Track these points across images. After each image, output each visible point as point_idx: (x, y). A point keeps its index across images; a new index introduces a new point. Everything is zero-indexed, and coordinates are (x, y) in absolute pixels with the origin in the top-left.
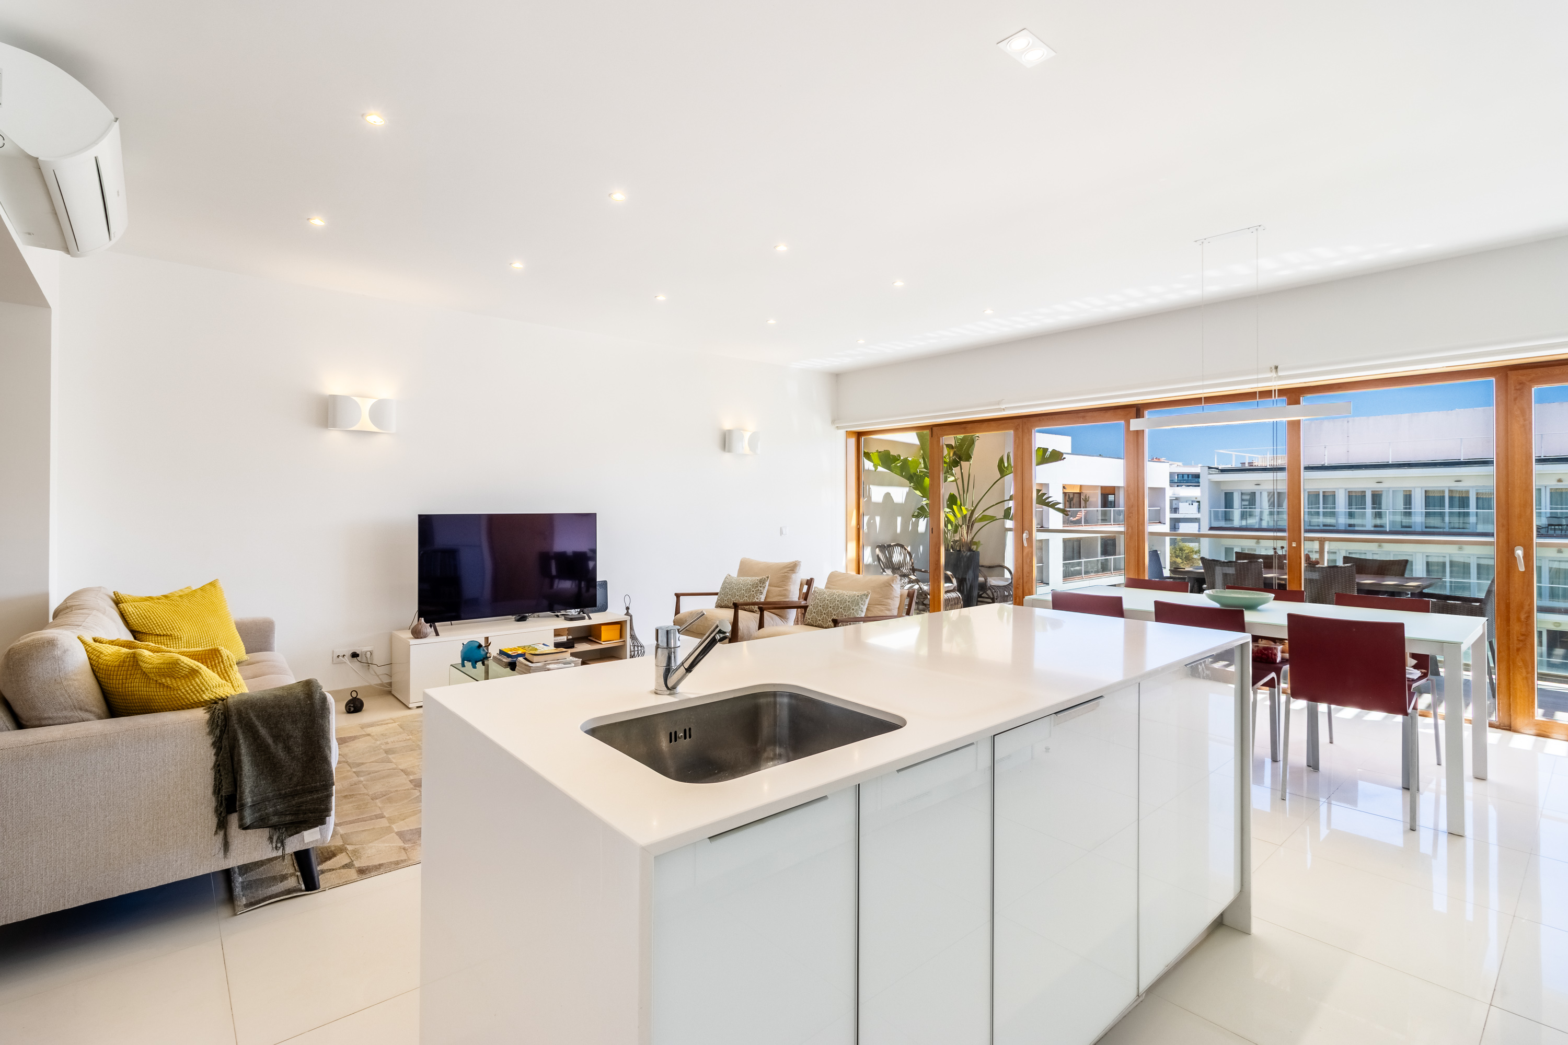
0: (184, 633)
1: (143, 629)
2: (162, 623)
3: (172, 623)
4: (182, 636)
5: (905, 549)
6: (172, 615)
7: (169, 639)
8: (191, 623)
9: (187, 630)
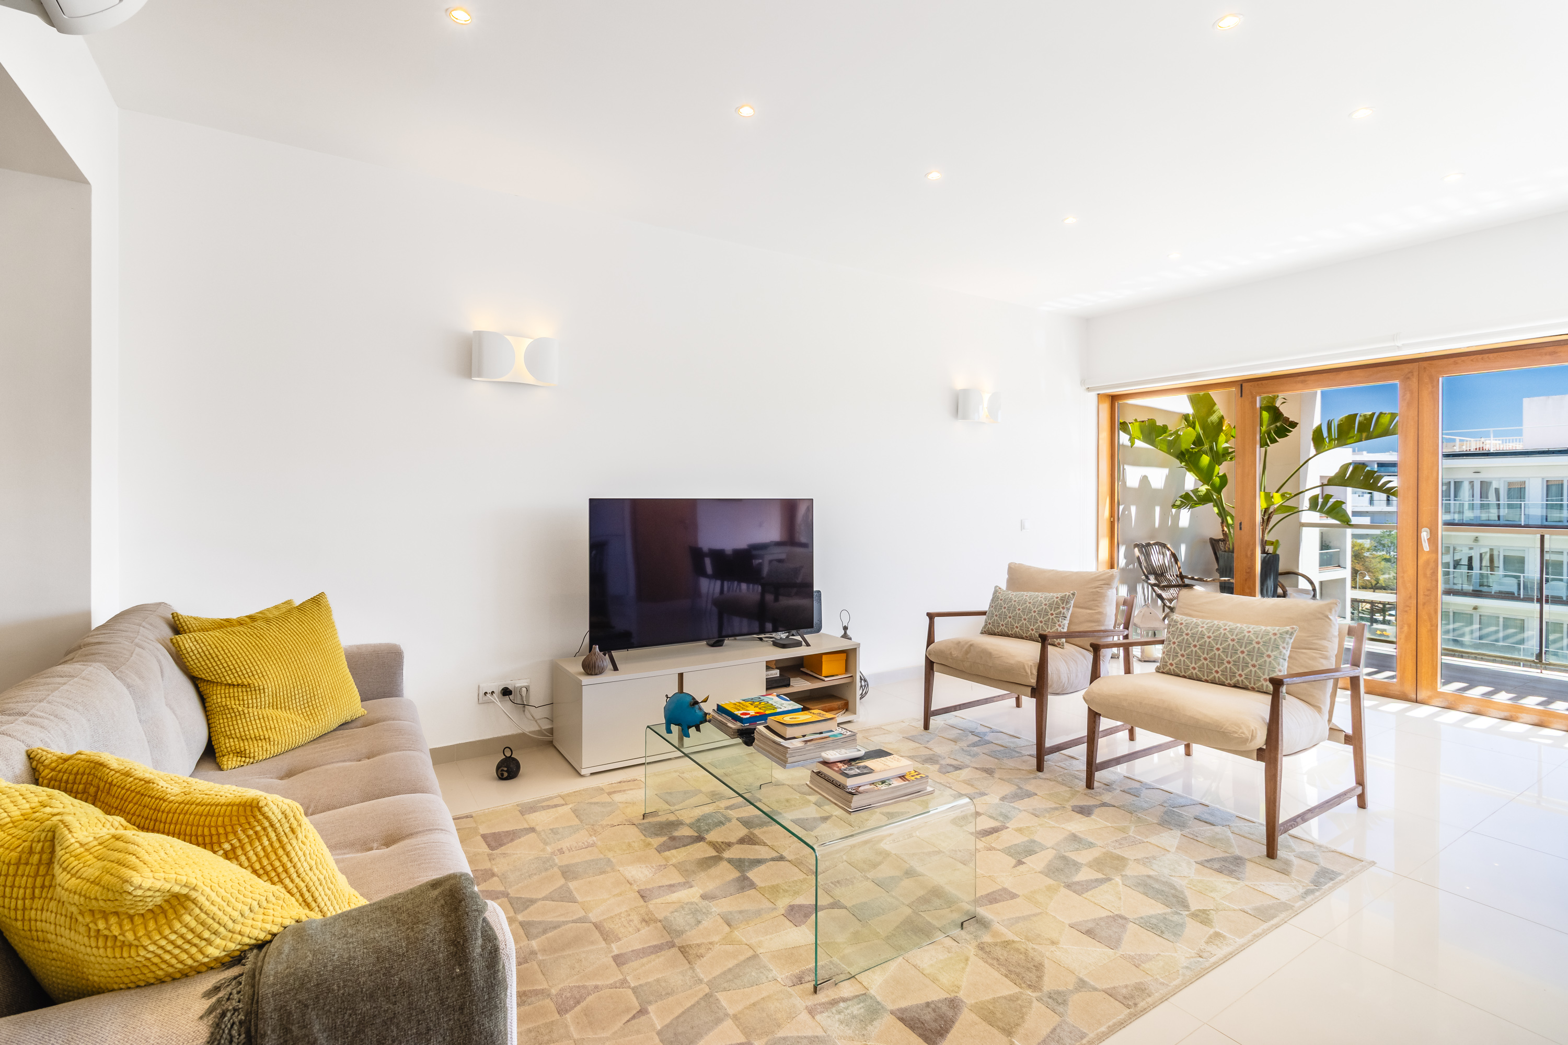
0: (268, 681)
1: (207, 675)
2: (236, 666)
3: (251, 665)
4: (266, 686)
5: (1168, 549)
6: (251, 652)
7: (247, 691)
8: (280, 664)
9: (274, 675)
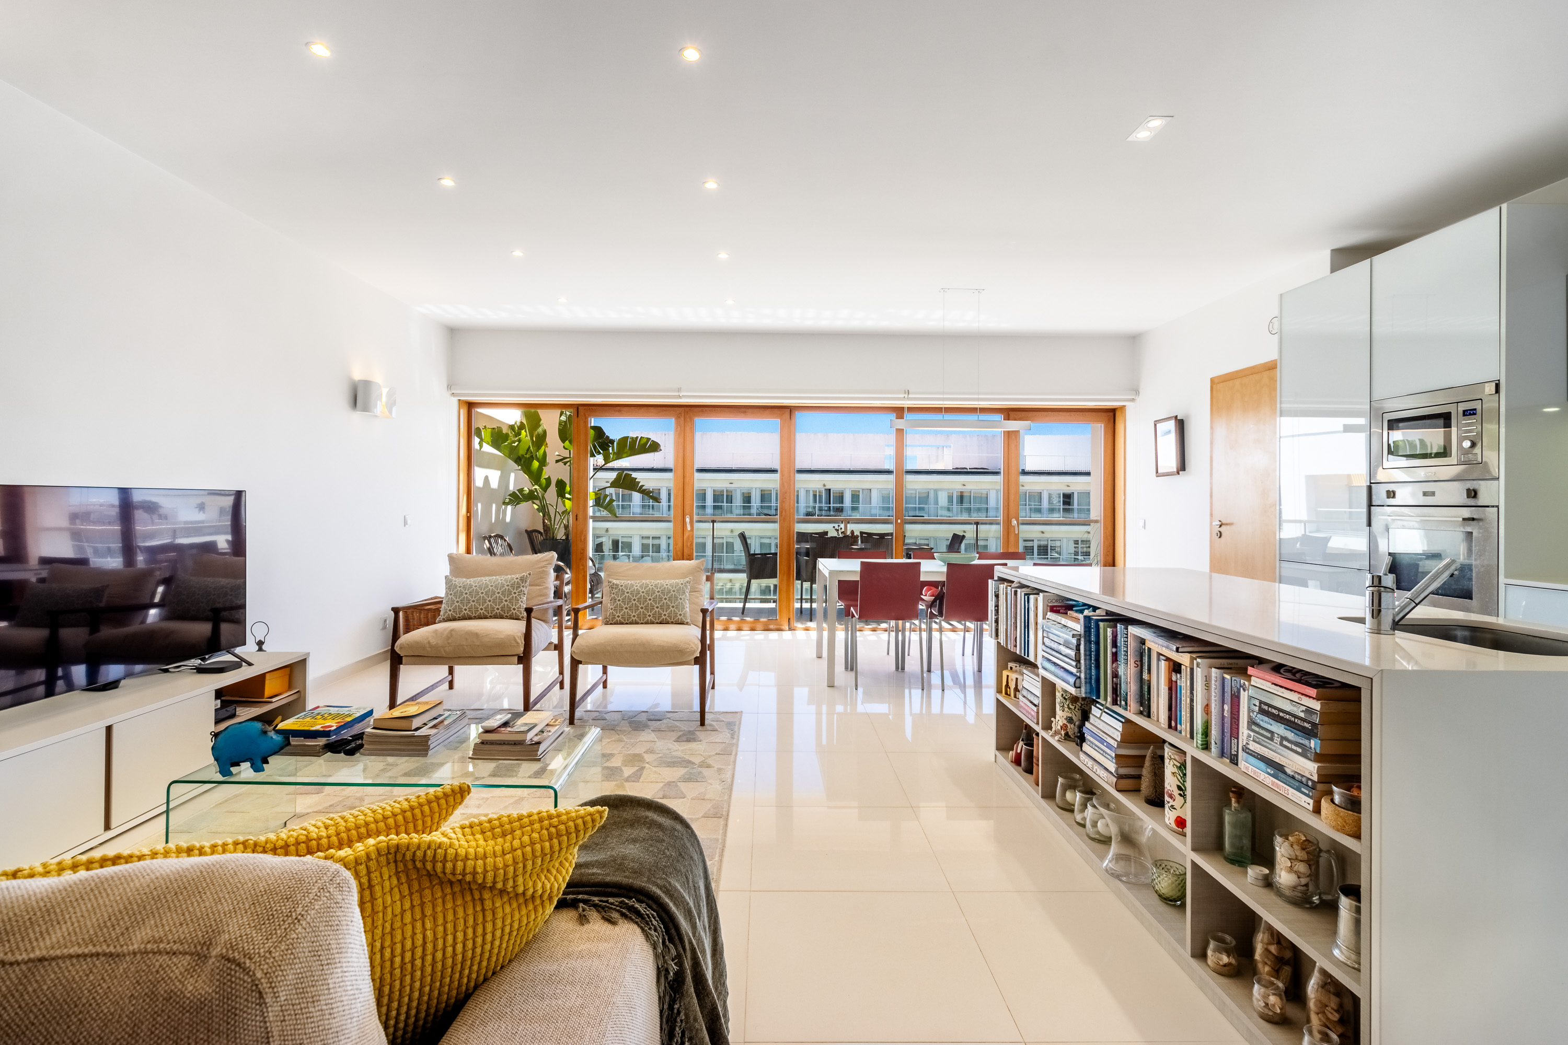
5: (505, 540)
